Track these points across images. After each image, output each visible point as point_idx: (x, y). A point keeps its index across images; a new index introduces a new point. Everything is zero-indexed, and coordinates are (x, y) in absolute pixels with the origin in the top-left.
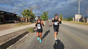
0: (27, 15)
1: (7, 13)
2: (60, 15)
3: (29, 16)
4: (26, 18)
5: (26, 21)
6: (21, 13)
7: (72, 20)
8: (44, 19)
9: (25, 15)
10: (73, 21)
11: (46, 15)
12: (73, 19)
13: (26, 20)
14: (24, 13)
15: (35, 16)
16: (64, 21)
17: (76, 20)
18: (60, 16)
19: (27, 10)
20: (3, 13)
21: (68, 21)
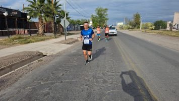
7: (165, 27)
8: (98, 24)
10: (168, 28)
12: (168, 25)
17: (176, 27)
21: (152, 29)
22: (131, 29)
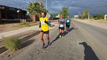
0: (34, 11)
1: (10, 9)
2: (85, 11)
3: (38, 12)
4: (34, 15)
5: (34, 20)
6: (26, 8)
8: (63, 16)
9: (32, 11)
10: (105, 19)
11: (65, 11)
12: (105, 17)
13: (34, 18)
14: (30, 8)
15: (48, 12)
16: (91, 20)
18: (85, 13)
19: (34, 2)
20: (4, 8)
21: (96, 19)
22: (83, 19)
